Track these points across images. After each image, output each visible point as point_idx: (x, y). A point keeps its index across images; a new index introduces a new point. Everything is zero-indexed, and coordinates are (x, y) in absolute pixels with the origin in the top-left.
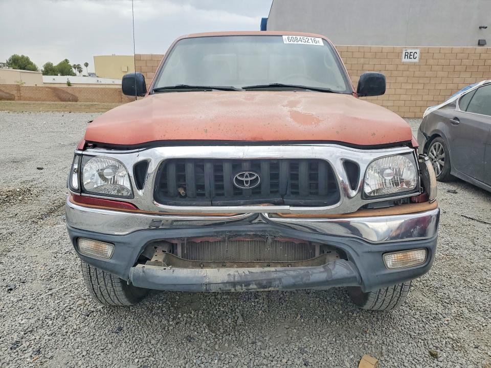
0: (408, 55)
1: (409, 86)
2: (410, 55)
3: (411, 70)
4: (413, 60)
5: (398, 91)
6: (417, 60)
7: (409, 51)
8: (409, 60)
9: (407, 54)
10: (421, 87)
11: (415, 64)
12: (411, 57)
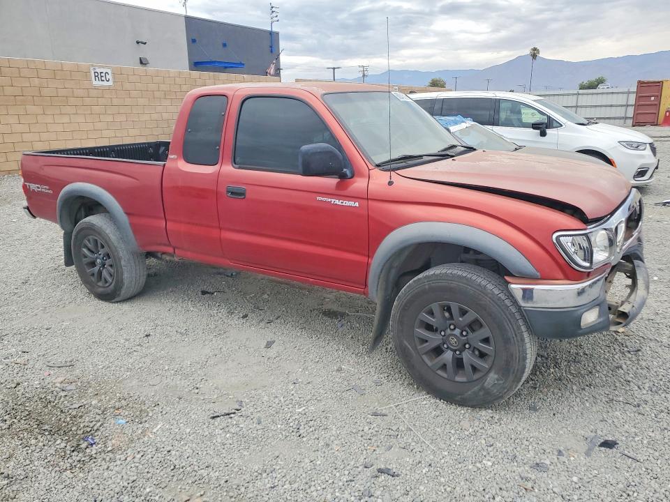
0: (98, 76)
1: (110, 119)
2: (102, 77)
3: (107, 97)
4: (105, 83)
5: (99, 126)
6: (110, 83)
7: (99, 70)
8: (101, 83)
9: (96, 74)
10: (123, 118)
11: (109, 88)
12: (103, 79)
